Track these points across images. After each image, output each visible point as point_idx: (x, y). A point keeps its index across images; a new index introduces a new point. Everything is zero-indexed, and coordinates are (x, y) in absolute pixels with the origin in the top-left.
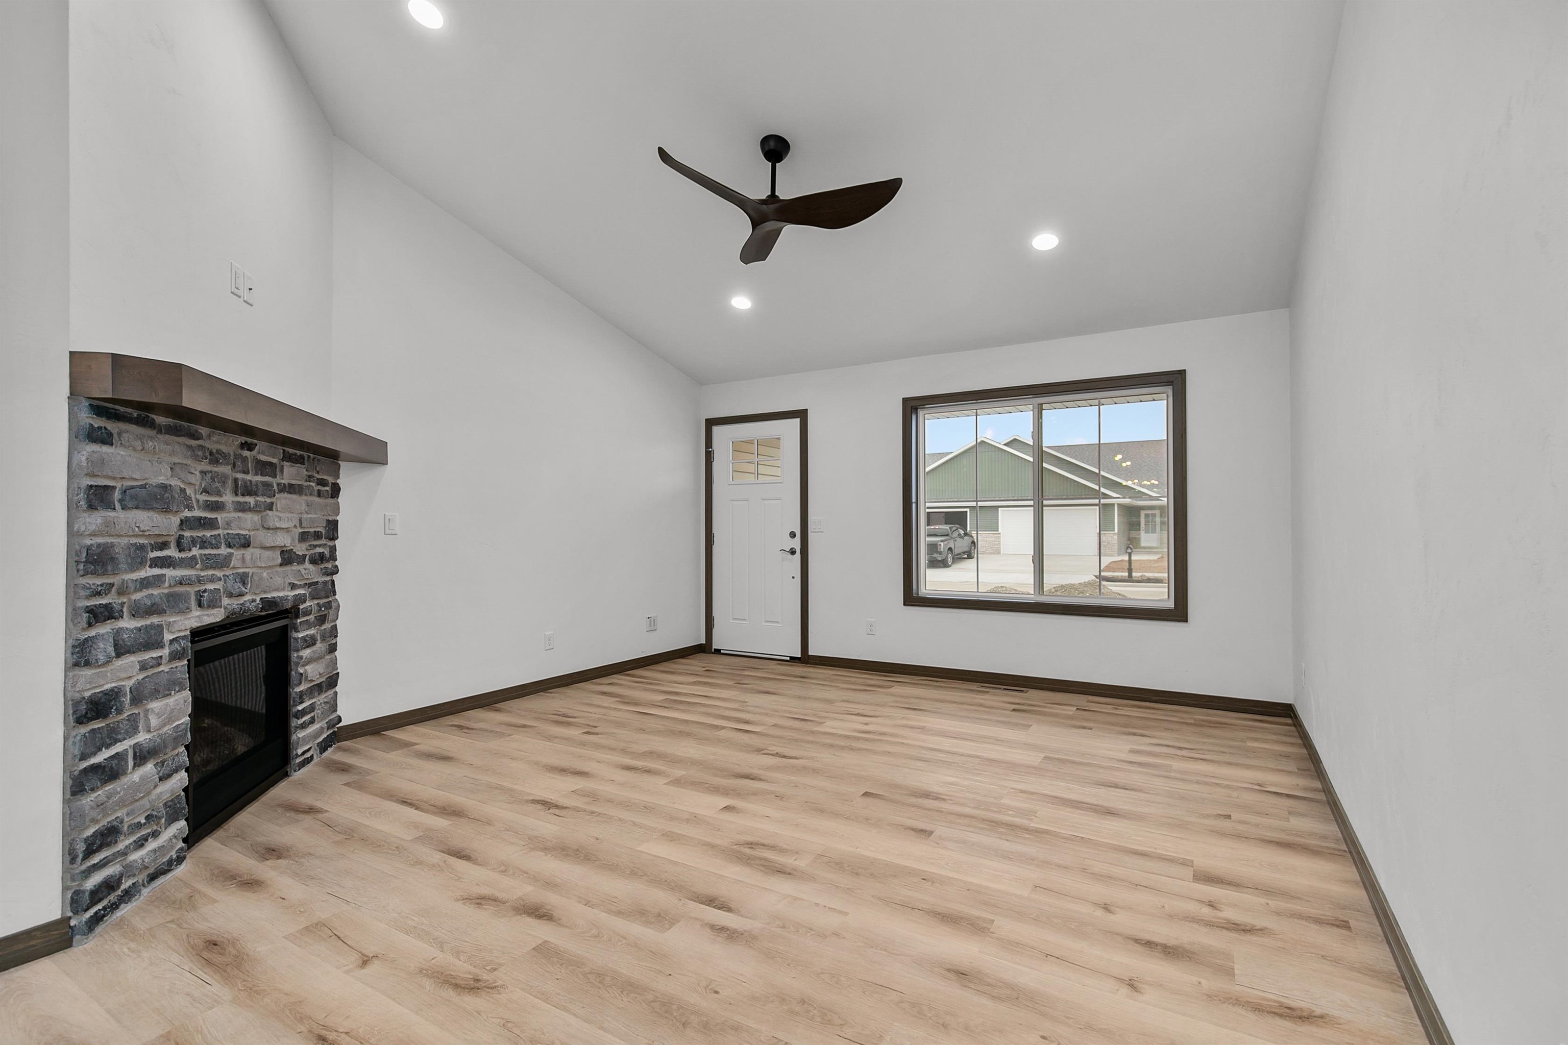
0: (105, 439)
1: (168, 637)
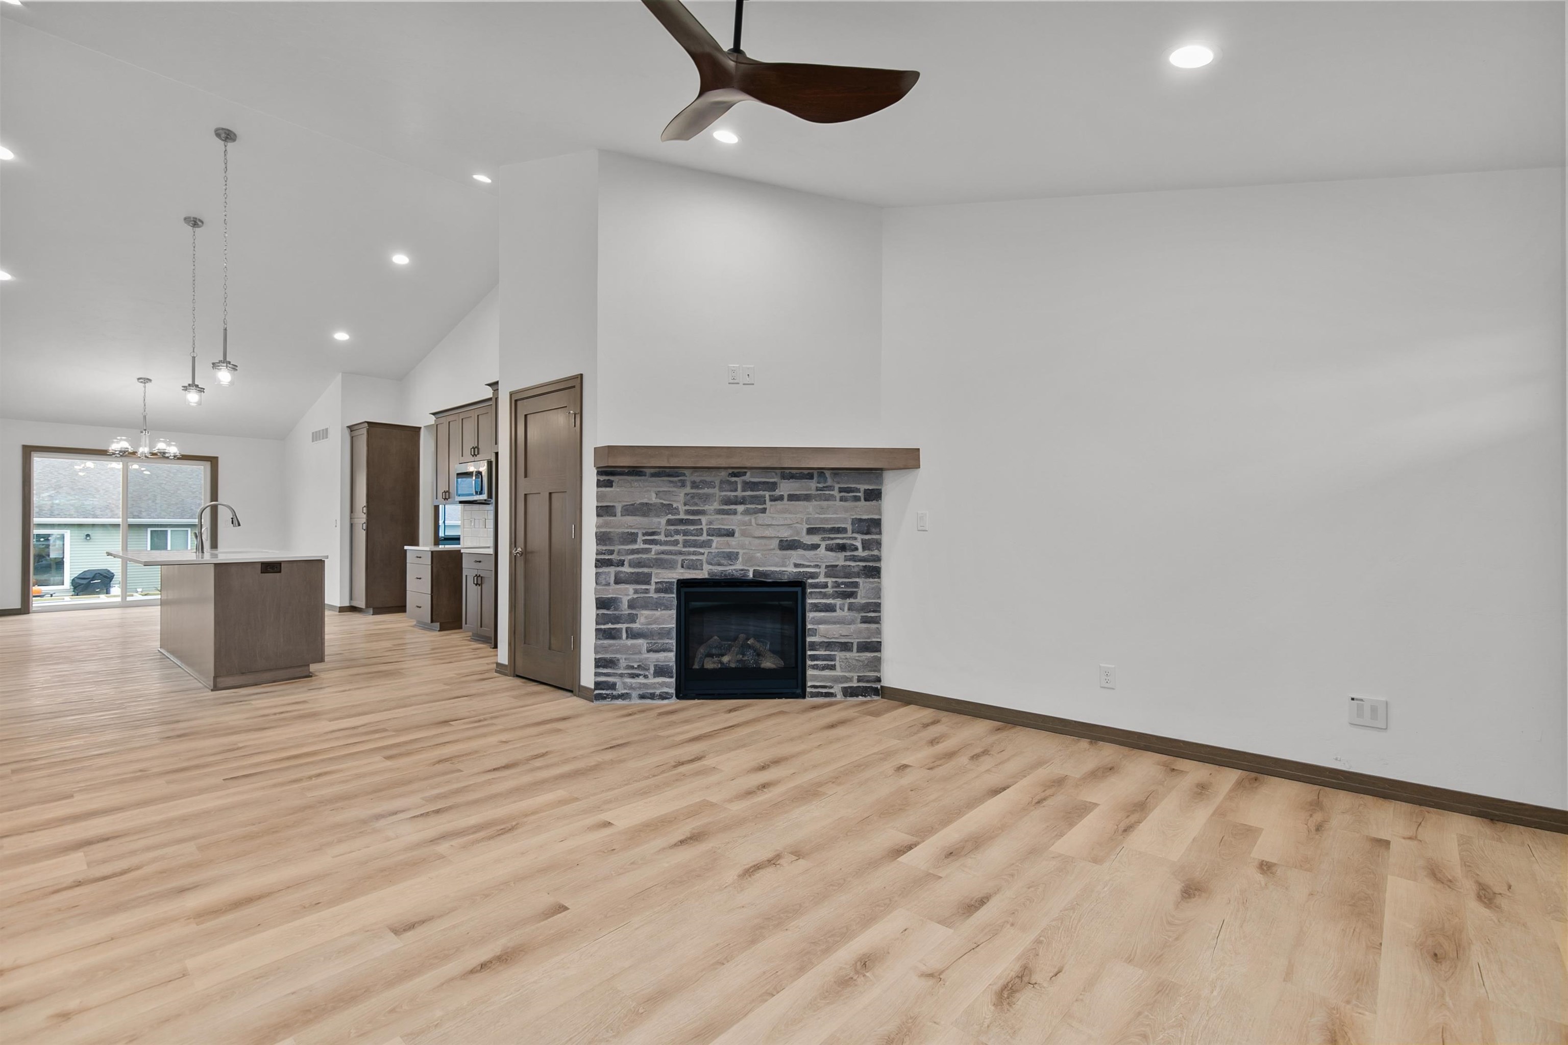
0: (609, 484)
1: (654, 580)
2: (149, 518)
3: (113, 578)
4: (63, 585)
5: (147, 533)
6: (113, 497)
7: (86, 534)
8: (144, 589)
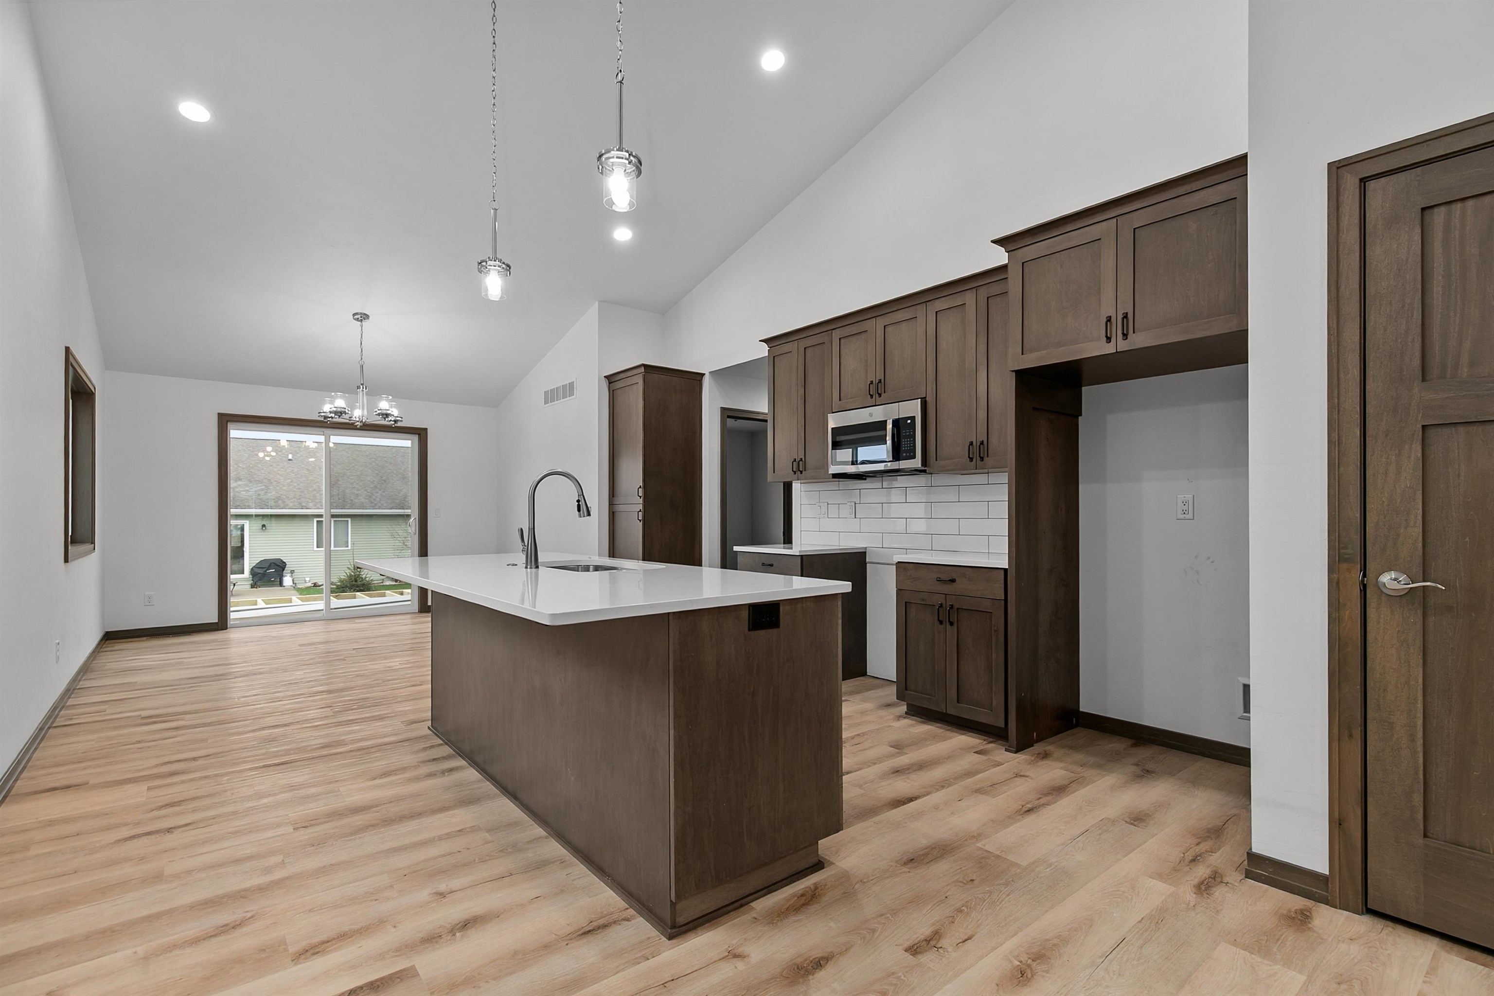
2: (315, 509)
3: (285, 568)
4: (243, 573)
5: (313, 523)
6: (285, 488)
7: (262, 524)
8: (311, 578)
